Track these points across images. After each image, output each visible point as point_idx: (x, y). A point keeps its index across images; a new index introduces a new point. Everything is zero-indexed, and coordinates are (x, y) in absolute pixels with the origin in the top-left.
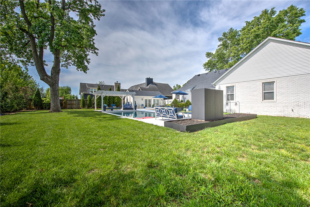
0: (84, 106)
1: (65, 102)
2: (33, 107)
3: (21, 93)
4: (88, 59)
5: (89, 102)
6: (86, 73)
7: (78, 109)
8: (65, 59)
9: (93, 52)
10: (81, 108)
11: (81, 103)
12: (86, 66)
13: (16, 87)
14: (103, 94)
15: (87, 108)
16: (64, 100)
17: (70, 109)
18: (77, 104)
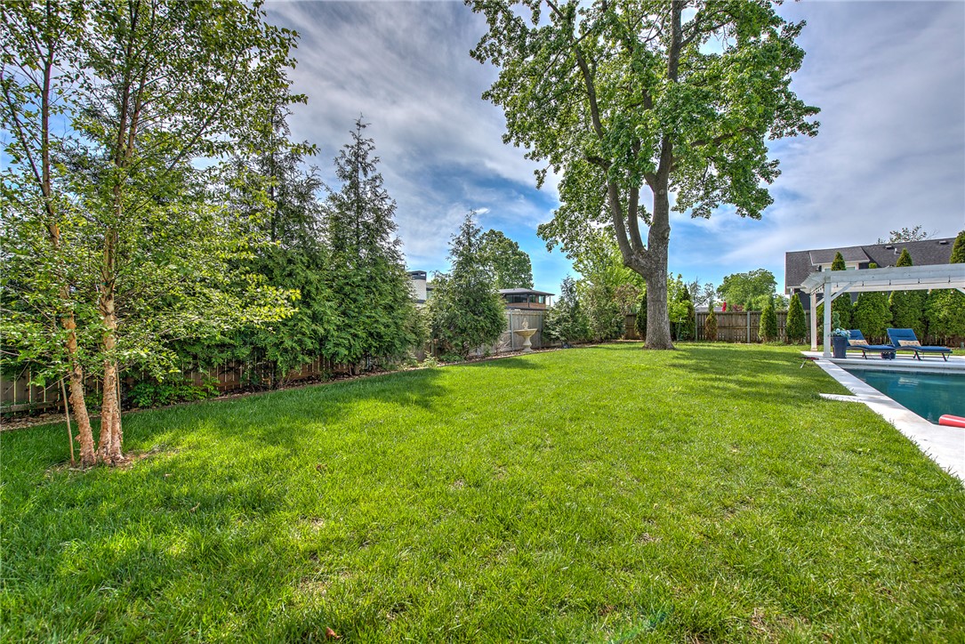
0: (771, 334)
1: (709, 320)
2: (638, 334)
3: (617, 302)
4: (771, 165)
5: (792, 320)
6: (759, 217)
7: (751, 341)
8: (701, 193)
9: (795, 128)
10: (760, 342)
11: (762, 322)
12: (764, 194)
13: (607, 288)
14: (834, 285)
15: (781, 342)
16: (707, 314)
17: (724, 341)
18: (748, 327)
